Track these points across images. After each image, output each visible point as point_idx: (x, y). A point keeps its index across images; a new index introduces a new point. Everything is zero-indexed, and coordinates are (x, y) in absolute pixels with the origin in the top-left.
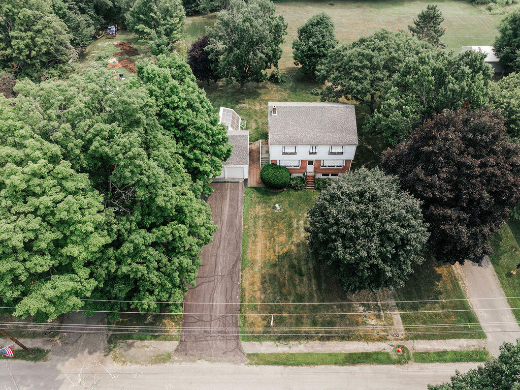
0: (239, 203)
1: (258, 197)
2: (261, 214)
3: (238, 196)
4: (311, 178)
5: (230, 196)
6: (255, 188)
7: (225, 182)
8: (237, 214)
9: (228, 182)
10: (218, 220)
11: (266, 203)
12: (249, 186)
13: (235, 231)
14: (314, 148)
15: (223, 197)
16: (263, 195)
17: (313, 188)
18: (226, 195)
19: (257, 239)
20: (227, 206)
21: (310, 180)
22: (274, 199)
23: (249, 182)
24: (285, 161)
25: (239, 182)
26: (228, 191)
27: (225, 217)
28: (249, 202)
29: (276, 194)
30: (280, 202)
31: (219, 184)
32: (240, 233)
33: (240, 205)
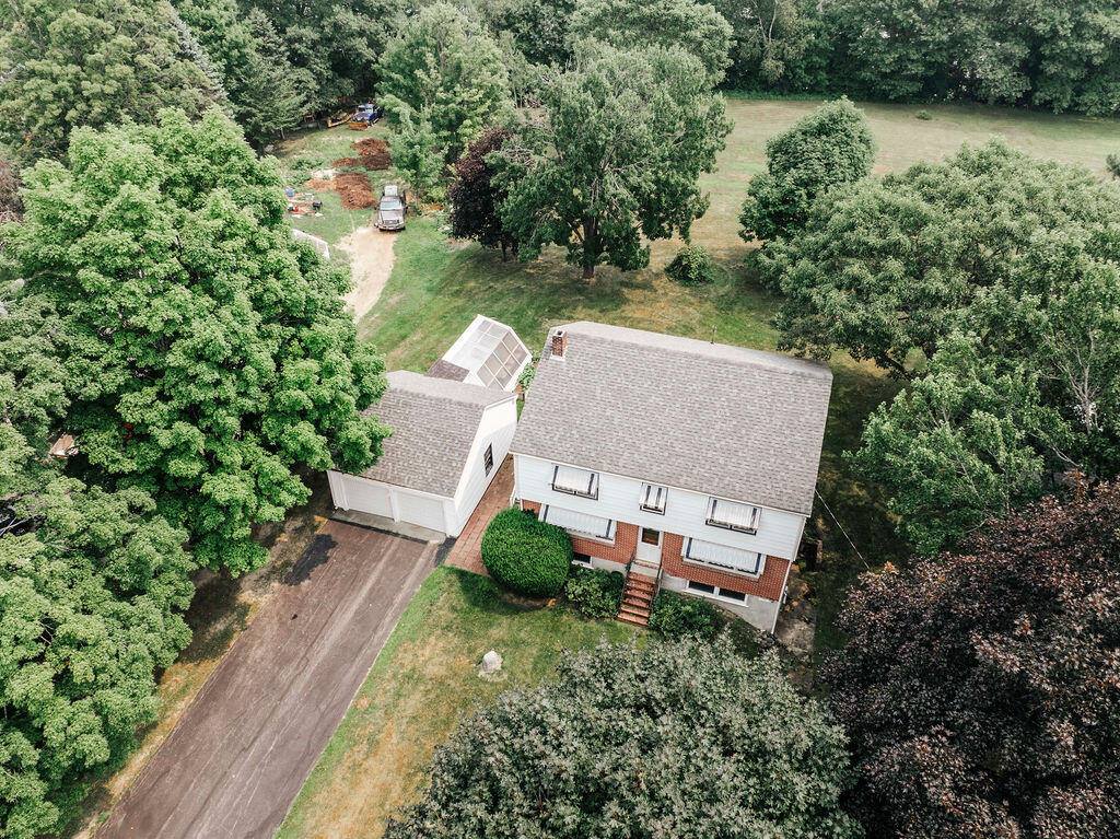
0: (390, 613)
1: (454, 609)
2: (433, 670)
3: (399, 589)
4: (643, 587)
5: (378, 581)
6: (462, 574)
7: (388, 532)
8: (360, 649)
9: (396, 535)
10: (296, 654)
11: (469, 634)
12: (448, 562)
13: (323, 707)
14: (654, 491)
15: (354, 580)
16: (475, 604)
17: (643, 621)
18: (366, 577)
19: (371, 762)
20: (349, 615)
21: (637, 594)
22: (502, 627)
23: (455, 550)
24: (562, 513)
25: (426, 543)
26: (381, 565)
27: (323, 650)
28: (419, 616)
29: (515, 610)
30: (510, 646)
31: (368, 534)
32: (334, 720)
33: (388, 619)
